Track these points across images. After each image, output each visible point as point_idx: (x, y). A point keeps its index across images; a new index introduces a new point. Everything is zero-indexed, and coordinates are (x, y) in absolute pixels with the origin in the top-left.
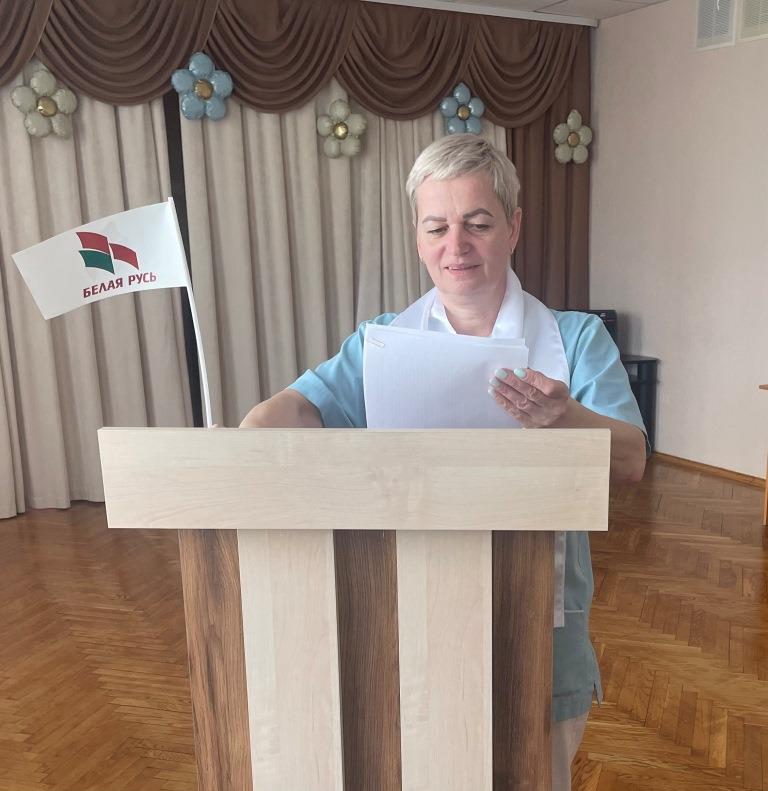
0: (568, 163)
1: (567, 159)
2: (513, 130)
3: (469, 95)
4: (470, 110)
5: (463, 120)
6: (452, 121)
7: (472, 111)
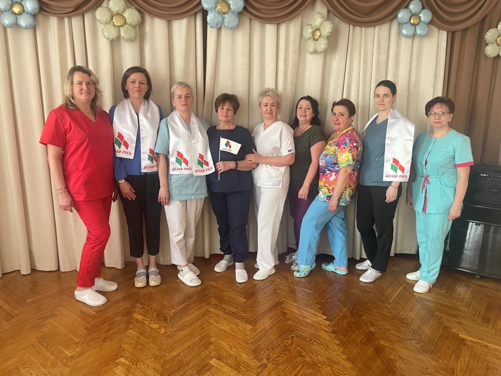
0: (494, 58)
1: (495, 55)
2: (453, 33)
3: (421, 7)
4: (420, 18)
5: (414, 25)
6: (405, 26)
7: (422, 19)
